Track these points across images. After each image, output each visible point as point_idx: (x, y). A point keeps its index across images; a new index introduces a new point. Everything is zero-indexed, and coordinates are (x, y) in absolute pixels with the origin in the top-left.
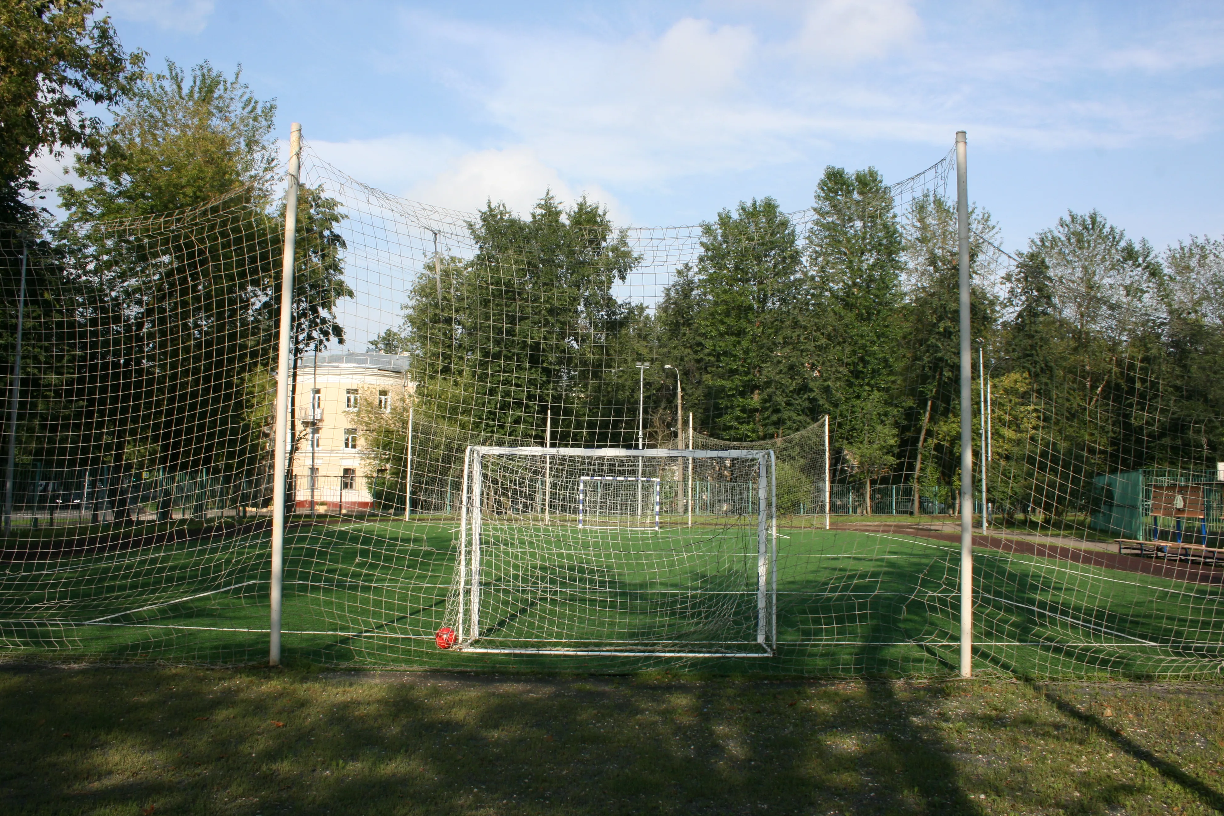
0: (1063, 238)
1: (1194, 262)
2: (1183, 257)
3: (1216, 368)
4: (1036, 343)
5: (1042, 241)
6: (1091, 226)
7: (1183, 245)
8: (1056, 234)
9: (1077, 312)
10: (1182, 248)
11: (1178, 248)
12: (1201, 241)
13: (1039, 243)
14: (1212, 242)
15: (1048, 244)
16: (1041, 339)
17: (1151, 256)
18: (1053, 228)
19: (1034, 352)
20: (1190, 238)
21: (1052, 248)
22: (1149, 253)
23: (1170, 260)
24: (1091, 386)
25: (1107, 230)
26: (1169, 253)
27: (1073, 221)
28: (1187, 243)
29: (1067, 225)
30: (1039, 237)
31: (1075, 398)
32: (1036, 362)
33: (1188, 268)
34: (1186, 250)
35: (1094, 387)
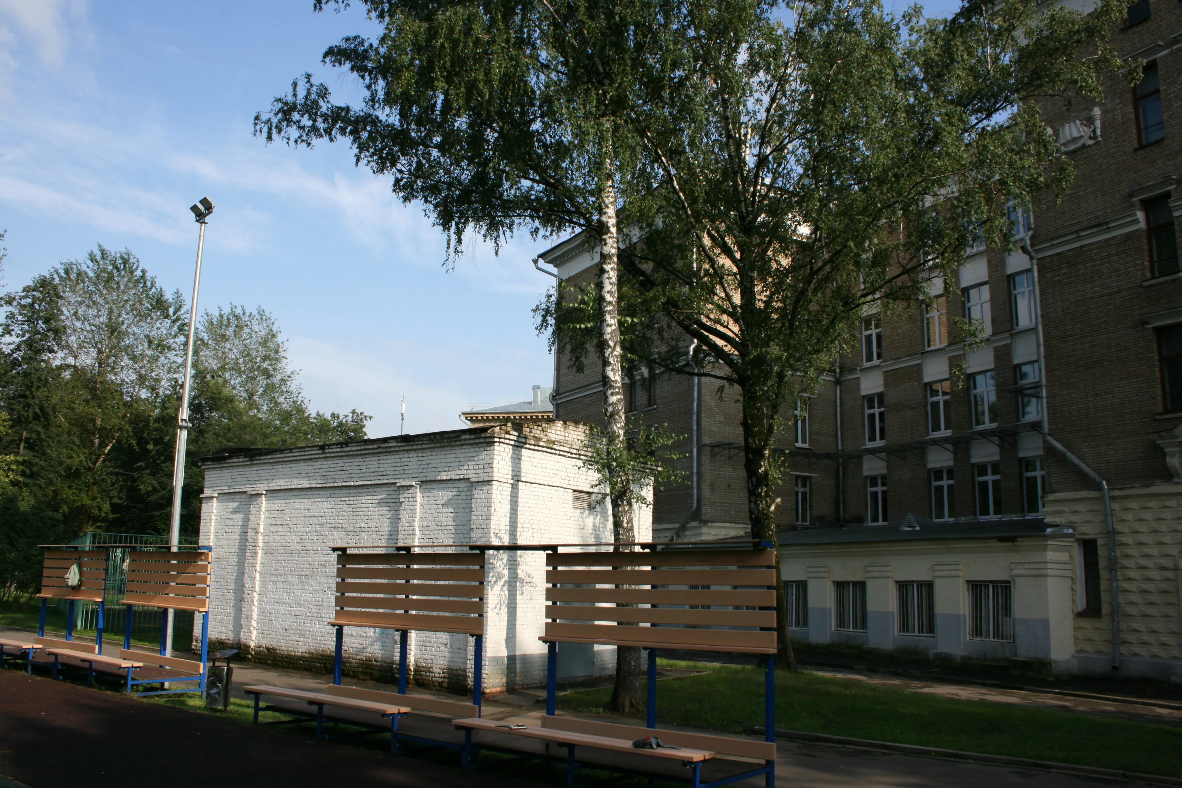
0: (91, 274)
1: (230, 332)
2: (220, 324)
3: (229, 435)
4: (32, 383)
5: (67, 272)
6: (122, 267)
7: (222, 313)
8: (84, 268)
9: (96, 360)
10: (221, 316)
11: (218, 314)
12: (239, 311)
13: (64, 275)
14: (248, 314)
15: (73, 276)
16: (39, 379)
17: (183, 311)
18: (81, 261)
19: (28, 393)
20: (230, 306)
21: (78, 284)
22: (180, 307)
23: (206, 324)
24: (100, 444)
25: (138, 273)
26: (206, 317)
27: (103, 257)
28: (226, 311)
29: (96, 261)
30: (63, 267)
31: (78, 455)
32: (28, 405)
33: (224, 338)
34: (225, 317)
35: (102, 445)
